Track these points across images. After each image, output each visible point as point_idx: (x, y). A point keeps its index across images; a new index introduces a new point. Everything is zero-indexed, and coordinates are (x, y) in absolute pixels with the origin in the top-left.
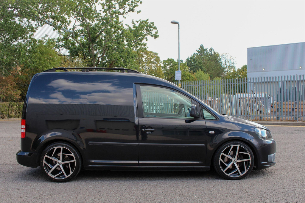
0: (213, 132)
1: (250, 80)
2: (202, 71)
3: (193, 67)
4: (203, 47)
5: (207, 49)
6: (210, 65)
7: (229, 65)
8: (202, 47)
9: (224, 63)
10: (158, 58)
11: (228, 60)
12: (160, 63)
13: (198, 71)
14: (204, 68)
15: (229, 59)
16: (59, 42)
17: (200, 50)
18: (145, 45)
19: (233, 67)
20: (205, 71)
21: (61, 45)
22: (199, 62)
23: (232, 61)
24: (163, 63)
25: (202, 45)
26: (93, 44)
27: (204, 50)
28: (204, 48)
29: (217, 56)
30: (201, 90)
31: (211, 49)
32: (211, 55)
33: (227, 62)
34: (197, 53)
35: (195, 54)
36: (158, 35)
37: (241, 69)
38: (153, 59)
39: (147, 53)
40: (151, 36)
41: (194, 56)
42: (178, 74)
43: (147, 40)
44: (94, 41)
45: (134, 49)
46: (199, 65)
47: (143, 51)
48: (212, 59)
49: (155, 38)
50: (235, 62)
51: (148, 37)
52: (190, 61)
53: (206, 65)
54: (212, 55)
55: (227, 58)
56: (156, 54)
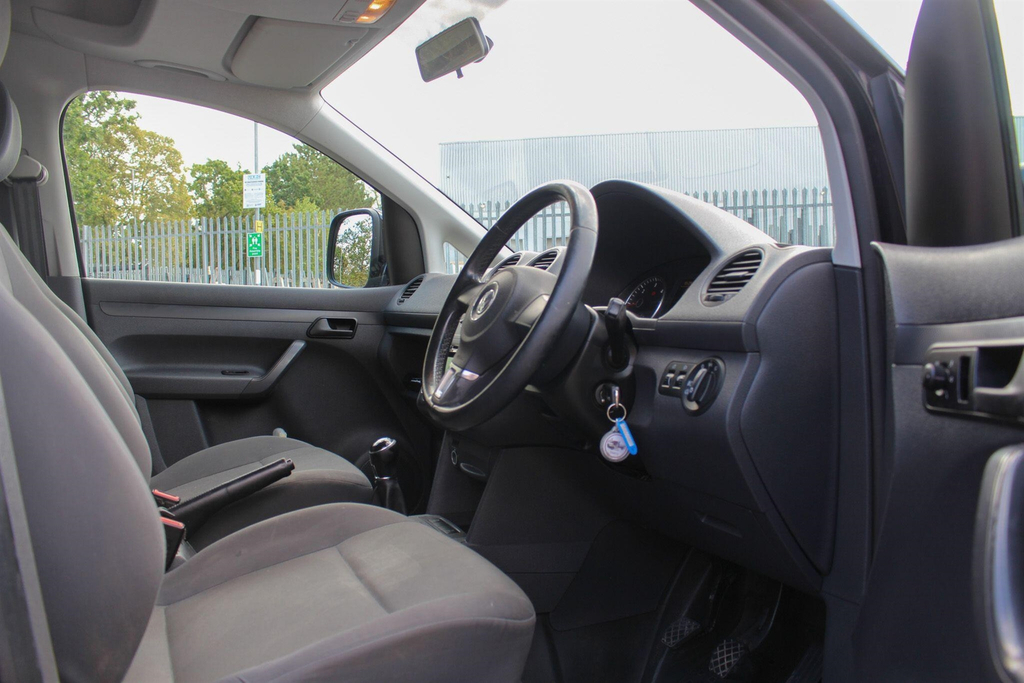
2: (311, 202)
10: (176, 154)
12: (183, 173)
13: (301, 201)
14: (318, 195)
20: (320, 204)
22: (301, 175)
24: (193, 174)
34: (295, 152)
35: (287, 154)
38: (159, 157)
39: (135, 135)
41: (285, 159)
42: (254, 188)
45: (92, 118)
46: (300, 185)
47: (123, 130)
52: (274, 174)
53: (323, 188)
56: (168, 142)
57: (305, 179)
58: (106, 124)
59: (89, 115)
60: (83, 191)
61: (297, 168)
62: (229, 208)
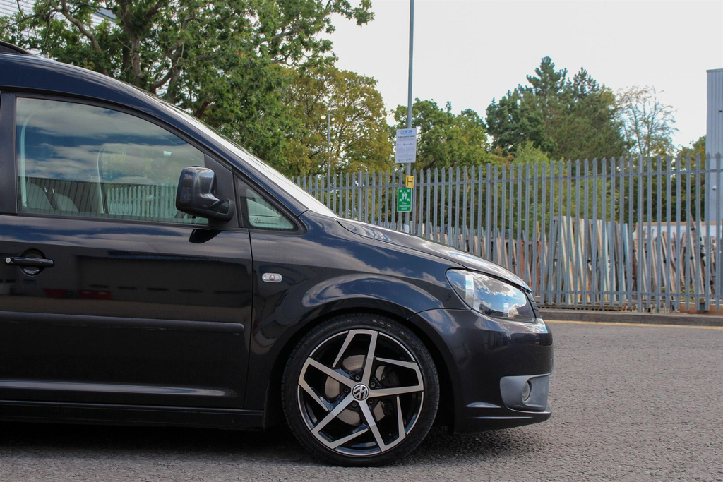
0: (278, 277)
1: (715, 187)
2: (536, 146)
3: (510, 134)
4: (553, 66)
5: (565, 73)
6: (573, 129)
7: (649, 136)
8: (546, 65)
9: (629, 124)
10: (377, 96)
11: (646, 117)
12: (383, 116)
13: (523, 145)
14: (551, 140)
15: (648, 112)
16: (20, 30)
17: (539, 78)
18: (327, 46)
19: (662, 139)
20: (551, 151)
21: (29, 41)
22: (532, 115)
23: (659, 119)
24: (397, 117)
25: (548, 59)
26: (136, 38)
27: (555, 77)
28: (556, 70)
29: (602, 99)
30: (531, 215)
31: (582, 76)
32: (579, 96)
33: (640, 123)
34: (530, 85)
35: (521, 89)
36: (370, 11)
37: (691, 147)
38: (360, 100)
39: (334, 76)
40: (346, 13)
41: (516, 96)
42: (406, 142)
43: (330, 30)
44: (141, 27)
45: (289, 61)
46: (529, 128)
47: (321, 71)
48: (583, 109)
49: (359, 23)
50: (669, 124)
51: (336, 18)
52: (500, 114)
53: (559, 130)
54: (582, 96)
55: (640, 108)
56: (369, 84)
57: (537, 120)
58: (303, 67)
59: (286, 58)
60: (270, 140)
61: (527, 107)
62: (435, 155)
